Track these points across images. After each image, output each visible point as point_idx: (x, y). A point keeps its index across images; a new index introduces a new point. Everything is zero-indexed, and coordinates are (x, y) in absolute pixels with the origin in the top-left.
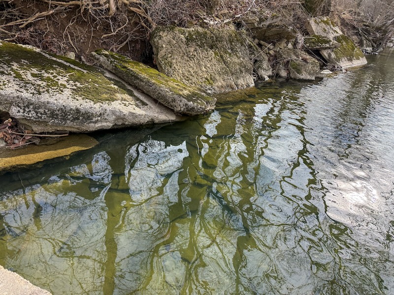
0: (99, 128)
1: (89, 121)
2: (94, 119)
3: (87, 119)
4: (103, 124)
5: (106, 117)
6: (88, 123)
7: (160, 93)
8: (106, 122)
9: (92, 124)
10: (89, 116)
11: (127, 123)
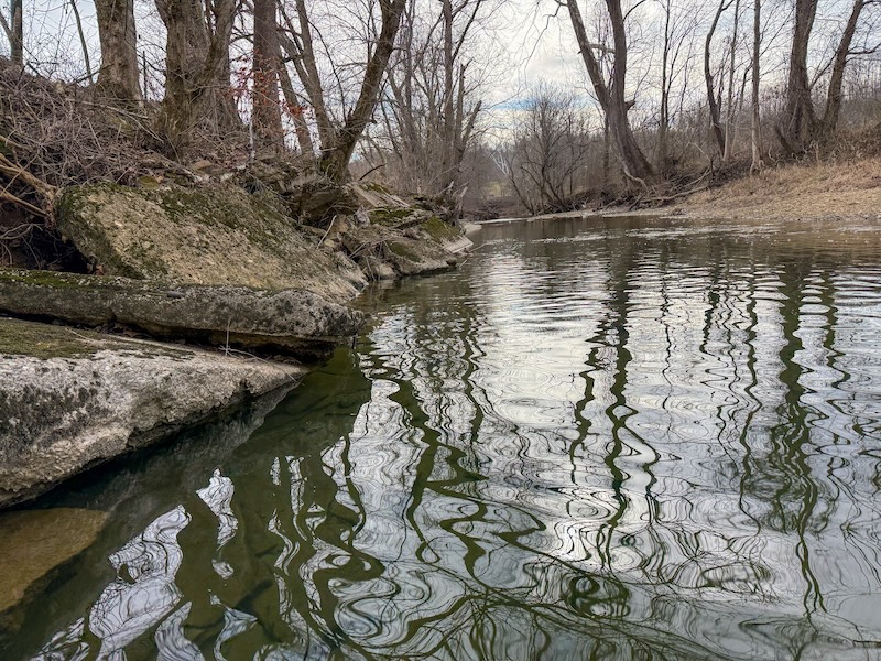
0: (89, 458)
1: (45, 433)
2: (67, 420)
3: (39, 424)
4: (101, 435)
5: (104, 404)
6: (47, 444)
7: (223, 305)
8: (108, 424)
9: (62, 443)
10: (43, 410)
11: (172, 415)
